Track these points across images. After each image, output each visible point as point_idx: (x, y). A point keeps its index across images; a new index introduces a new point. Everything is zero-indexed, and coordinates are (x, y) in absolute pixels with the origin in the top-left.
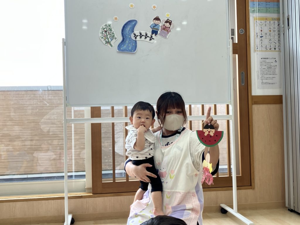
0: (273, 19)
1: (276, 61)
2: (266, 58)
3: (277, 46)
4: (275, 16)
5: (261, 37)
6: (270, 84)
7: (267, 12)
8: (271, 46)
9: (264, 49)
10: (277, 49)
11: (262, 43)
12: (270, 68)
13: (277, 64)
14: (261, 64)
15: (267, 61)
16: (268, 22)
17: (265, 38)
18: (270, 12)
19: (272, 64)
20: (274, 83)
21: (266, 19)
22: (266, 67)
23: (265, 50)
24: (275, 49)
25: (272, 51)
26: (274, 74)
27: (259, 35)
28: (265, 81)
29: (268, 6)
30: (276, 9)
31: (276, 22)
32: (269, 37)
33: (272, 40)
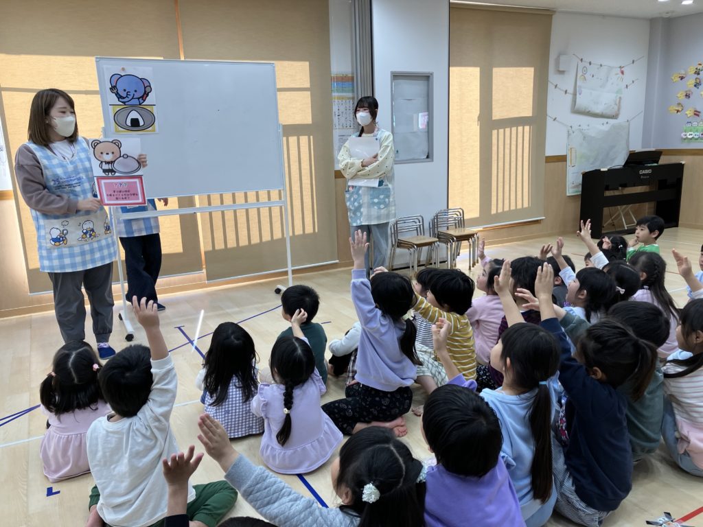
0: (349, 98)
3: (352, 124)
4: (350, 95)
5: (338, 116)
7: (343, 91)
8: (347, 124)
9: (341, 127)
10: (352, 127)
11: (339, 121)
16: (344, 101)
17: (342, 116)
18: (346, 92)
21: (343, 98)
24: (350, 127)
27: (337, 114)
29: (344, 86)
30: (351, 88)
31: (351, 101)
32: (345, 115)
33: (348, 118)
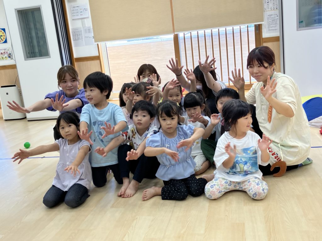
1: (277, 16)
2: (270, 15)
3: (278, 7)
5: (268, 3)
6: (274, 30)
8: (275, 7)
11: (268, 6)
12: (274, 20)
13: (278, 17)
14: (268, 19)
15: (272, 16)
17: (271, 3)
19: (275, 18)
20: (276, 29)
22: (271, 20)
23: (270, 10)
24: (277, 9)
25: (275, 10)
26: (276, 24)
27: (267, 1)
28: (270, 29)
32: (273, 2)
33: (275, 3)
